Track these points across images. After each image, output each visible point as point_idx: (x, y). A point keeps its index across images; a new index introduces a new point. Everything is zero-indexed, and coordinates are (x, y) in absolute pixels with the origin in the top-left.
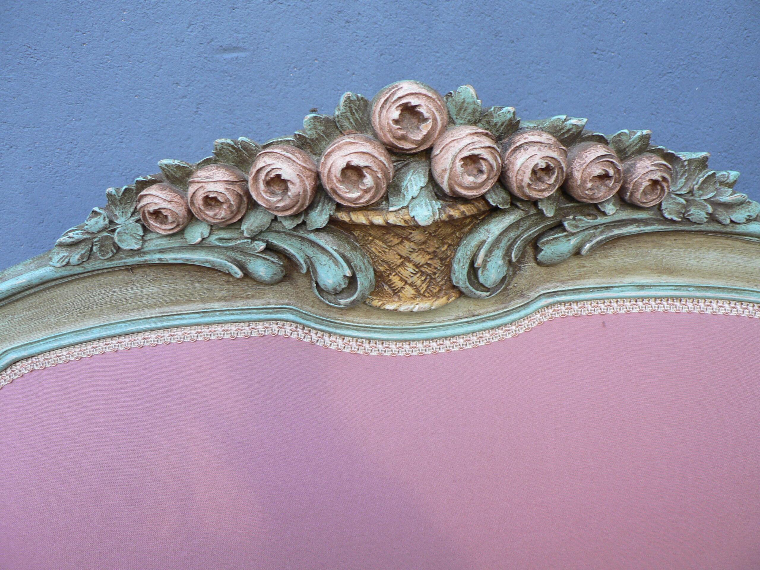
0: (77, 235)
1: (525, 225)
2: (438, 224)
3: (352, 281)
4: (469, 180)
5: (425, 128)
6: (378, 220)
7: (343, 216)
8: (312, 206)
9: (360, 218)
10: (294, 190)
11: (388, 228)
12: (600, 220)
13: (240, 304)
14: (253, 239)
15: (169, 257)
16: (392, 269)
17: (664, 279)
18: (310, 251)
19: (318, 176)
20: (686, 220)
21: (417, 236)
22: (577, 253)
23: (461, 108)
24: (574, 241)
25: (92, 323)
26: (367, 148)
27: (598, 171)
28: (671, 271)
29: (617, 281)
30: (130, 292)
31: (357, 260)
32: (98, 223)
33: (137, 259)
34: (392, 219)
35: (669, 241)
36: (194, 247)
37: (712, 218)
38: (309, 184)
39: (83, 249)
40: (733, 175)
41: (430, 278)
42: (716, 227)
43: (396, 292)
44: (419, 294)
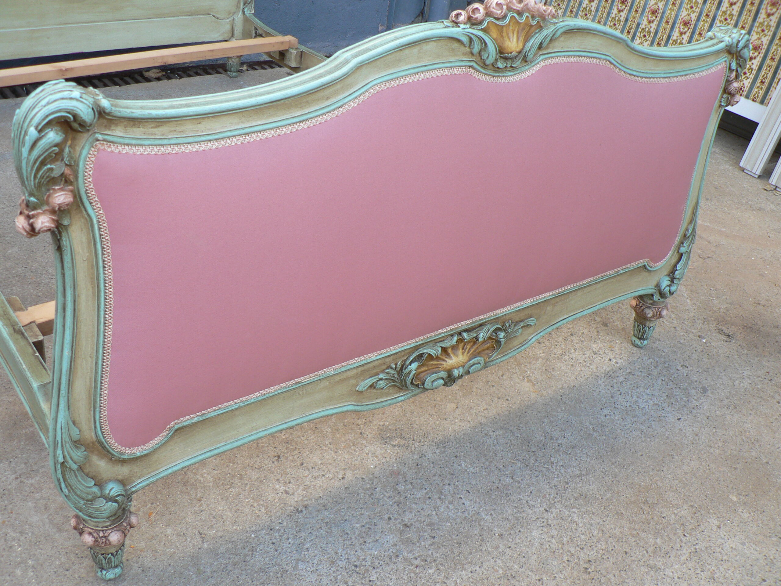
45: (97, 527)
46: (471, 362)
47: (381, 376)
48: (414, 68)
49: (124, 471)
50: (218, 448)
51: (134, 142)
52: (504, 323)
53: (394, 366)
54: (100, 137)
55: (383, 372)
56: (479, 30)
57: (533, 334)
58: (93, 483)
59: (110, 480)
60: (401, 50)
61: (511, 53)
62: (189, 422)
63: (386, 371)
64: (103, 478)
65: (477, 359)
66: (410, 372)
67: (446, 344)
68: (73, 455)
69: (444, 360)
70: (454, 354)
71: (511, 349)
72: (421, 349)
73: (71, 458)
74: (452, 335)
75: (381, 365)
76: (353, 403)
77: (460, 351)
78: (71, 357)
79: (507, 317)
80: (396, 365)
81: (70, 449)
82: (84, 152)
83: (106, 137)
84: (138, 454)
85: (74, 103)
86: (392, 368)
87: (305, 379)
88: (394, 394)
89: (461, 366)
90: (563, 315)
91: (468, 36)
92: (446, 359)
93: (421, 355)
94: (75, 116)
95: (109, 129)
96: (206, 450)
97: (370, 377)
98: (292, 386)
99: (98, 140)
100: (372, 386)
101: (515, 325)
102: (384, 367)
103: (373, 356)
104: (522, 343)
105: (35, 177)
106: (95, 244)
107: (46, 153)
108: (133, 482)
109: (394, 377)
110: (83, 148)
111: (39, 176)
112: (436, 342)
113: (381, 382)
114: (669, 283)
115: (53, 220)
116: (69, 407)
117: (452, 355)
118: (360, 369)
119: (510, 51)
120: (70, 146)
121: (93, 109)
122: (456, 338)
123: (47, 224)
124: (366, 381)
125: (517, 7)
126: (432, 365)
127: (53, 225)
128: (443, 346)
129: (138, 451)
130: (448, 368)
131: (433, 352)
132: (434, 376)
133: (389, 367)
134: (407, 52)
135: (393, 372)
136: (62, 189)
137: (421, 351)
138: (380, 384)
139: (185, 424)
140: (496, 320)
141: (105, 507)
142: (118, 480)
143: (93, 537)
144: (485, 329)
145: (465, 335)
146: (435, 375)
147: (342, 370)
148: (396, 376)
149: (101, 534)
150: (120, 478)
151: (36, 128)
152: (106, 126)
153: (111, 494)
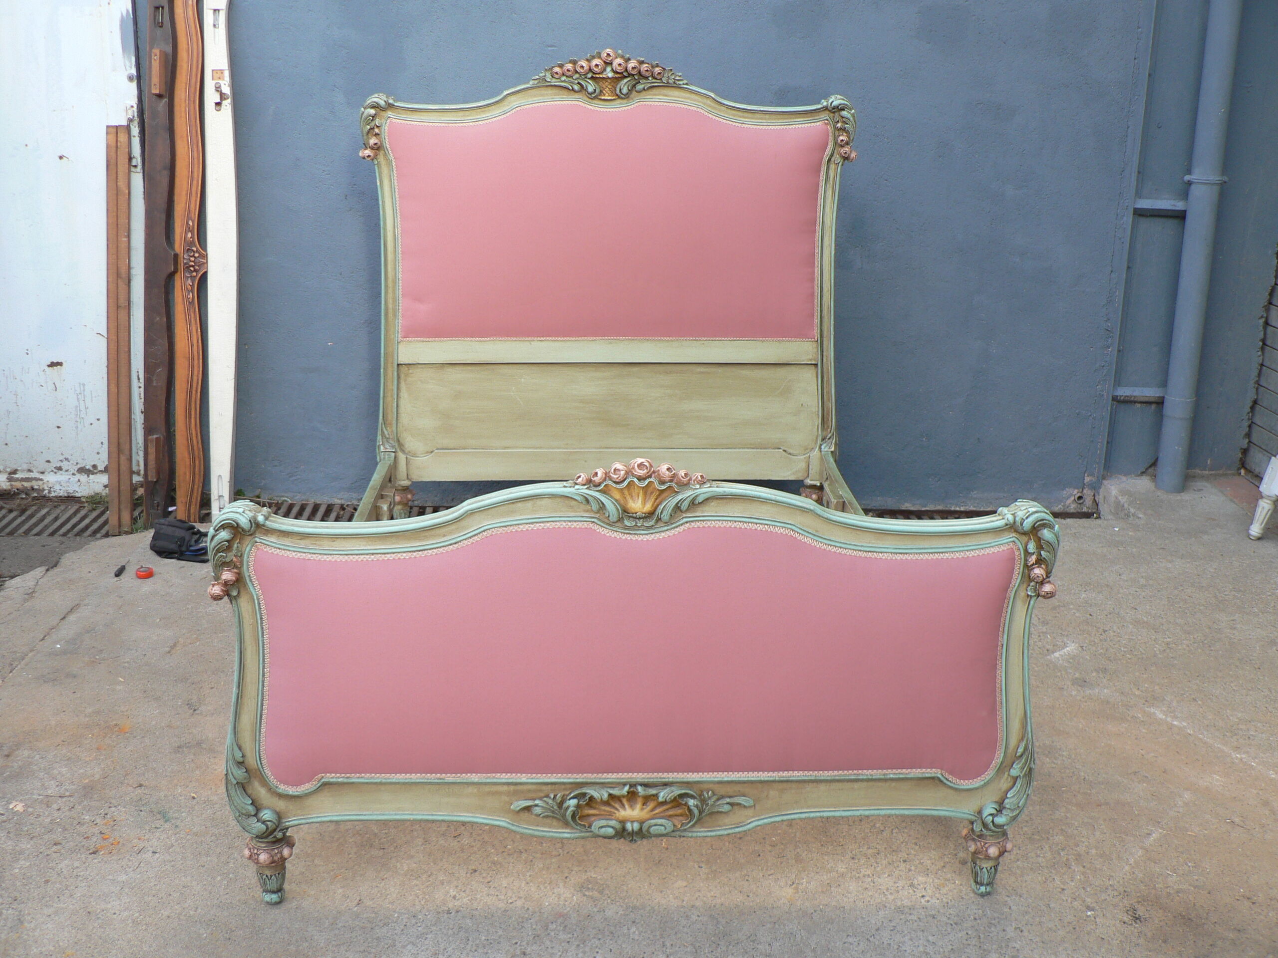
0: (538, 77)
1: (632, 81)
2: (613, 78)
3: (595, 90)
4: (619, 68)
5: (611, 58)
6: (601, 76)
7: (594, 76)
8: (588, 73)
9: (597, 76)
10: (585, 68)
11: (603, 78)
12: (648, 81)
13: (570, 97)
14: (575, 80)
15: (556, 84)
16: (604, 89)
17: (665, 98)
18: (587, 84)
19: (590, 67)
20: (668, 83)
21: (609, 81)
22: (644, 89)
23: (619, 55)
24: (643, 86)
25: (536, 99)
26: (600, 61)
27: (646, 69)
28: (666, 96)
29: (654, 97)
30: (545, 92)
31: (596, 86)
32: (543, 74)
33: (549, 84)
34: (604, 76)
35: (666, 88)
36: (562, 81)
37: (674, 83)
38: (588, 67)
39: (538, 81)
40: (680, 74)
41: (612, 92)
42: (675, 85)
43: (604, 95)
44: (609, 96)
45: (256, 845)
46: (652, 821)
47: (537, 802)
48: (528, 519)
49: (281, 805)
50: (365, 815)
51: (282, 547)
52: (702, 792)
53: (552, 797)
54: (258, 540)
55: (541, 799)
56: (597, 491)
57: (753, 817)
58: (250, 802)
59: (268, 808)
60: (513, 503)
61: (636, 513)
62: (334, 780)
63: (545, 799)
64: (262, 804)
65: (661, 820)
66: (568, 807)
67: (615, 792)
68: (234, 771)
69: (617, 809)
70: (631, 806)
71: (719, 826)
72: (585, 788)
73: (232, 773)
74: (624, 784)
75: (535, 791)
76: (507, 820)
77: (639, 806)
78: (238, 693)
79: (706, 786)
80: (555, 796)
81: (232, 767)
82: (248, 549)
83: (262, 541)
84: (291, 793)
85: (238, 516)
86: (550, 798)
87: (450, 778)
88: (558, 828)
89: (637, 821)
90: (802, 808)
91: (582, 495)
92: (619, 809)
93: (584, 795)
94: (237, 524)
95: (267, 536)
96: (353, 813)
97: (526, 800)
98: (434, 779)
99: (256, 542)
100: (528, 809)
101: (718, 799)
102: (542, 795)
103: (523, 778)
104: (738, 824)
105: (214, 559)
106: (256, 614)
107: (220, 545)
108: (289, 818)
109: (553, 807)
110: (247, 546)
111: (216, 559)
112: (603, 785)
113: (537, 808)
114: (994, 812)
115: (222, 590)
116: (235, 732)
117: (627, 806)
118: (512, 788)
119: (633, 511)
120: (239, 543)
121: (250, 521)
122: (627, 788)
123: (218, 592)
124: (520, 802)
125: (638, 473)
126: (605, 811)
127: (221, 593)
128: (611, 792)
129: (291, 790)
130: (621, 818)
131: (596, 794)
132: (603, 823)
133: (547, 796)
134: (519, 505)
135: (550, 801)
136: (229, 570)
137: (584, 790)
138: (536, 810)
139: (331, 780)
140: (688, 784)
141: (256, 825)
142: (276, 811)
143: (250, 851)
144: (668, 790)
145: (640, 788)
146: (604, 821)
147: (488, 781)
148: (555, 807)
149: (255, 851)
150: (278, 809)
151: (214, 529)
152: (264, 534)
153: (264, 817)
